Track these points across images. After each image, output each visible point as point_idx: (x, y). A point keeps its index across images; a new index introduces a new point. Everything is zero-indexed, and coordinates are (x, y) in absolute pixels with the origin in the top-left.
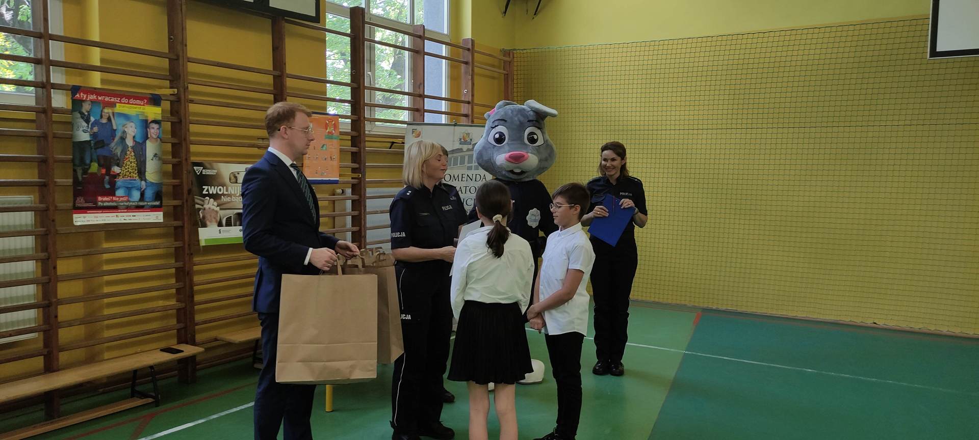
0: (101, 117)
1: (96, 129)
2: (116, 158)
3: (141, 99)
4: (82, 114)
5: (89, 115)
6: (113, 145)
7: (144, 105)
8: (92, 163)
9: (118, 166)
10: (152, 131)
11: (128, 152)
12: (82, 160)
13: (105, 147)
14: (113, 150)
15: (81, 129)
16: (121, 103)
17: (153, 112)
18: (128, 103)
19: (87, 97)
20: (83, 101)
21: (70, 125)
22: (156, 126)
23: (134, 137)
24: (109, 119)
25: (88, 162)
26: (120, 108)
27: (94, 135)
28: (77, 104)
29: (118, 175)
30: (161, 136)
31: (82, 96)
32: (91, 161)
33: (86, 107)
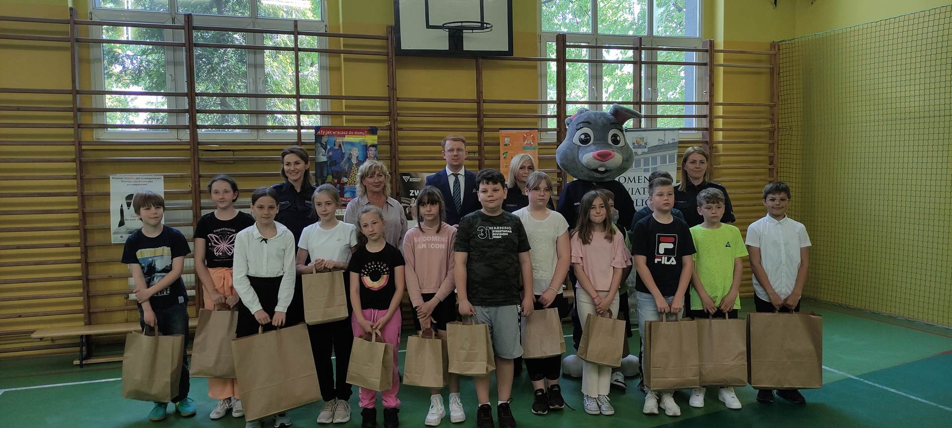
0: (335, 145)
1: (331, 154)
2: (344, 172)
3: (363, 131)
4: (322, 144)
5: (326, 144)
6: (342, 163)
7: (365, 135)
8: (328, 176)
9: (346, 177)
10: (371, 152)
11: (353, 168)
12: (322, 174)
13: (337, 165)
14: (343, 167)
15: (321, 154)
16: (348, 134)
17: (371, 139)
18: (354, 135)
19: (325, 133)
20: (323, 135)
21: (314, 151)
22: (373, 149)
23: (357, 157)
24: (340, 146)
25: (325, 175)
26: (348, 139)
27: (329, 158)
28: (318, 137)
29: (346, 183)
30: (378, 155)
31: (322, 132)
32: (328, 175)
33: (324, 139)
